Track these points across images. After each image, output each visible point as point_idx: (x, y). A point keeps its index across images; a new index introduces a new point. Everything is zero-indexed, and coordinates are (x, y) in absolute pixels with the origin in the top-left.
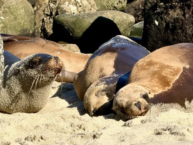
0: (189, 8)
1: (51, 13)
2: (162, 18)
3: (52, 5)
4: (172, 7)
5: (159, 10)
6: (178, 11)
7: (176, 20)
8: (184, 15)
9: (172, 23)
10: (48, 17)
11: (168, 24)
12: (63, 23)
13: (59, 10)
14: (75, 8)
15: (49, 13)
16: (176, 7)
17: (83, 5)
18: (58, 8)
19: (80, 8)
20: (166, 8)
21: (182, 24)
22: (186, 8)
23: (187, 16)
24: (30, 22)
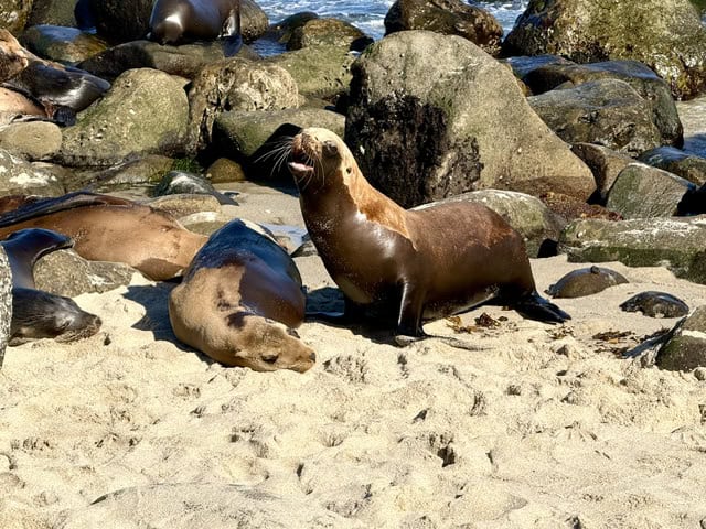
0: (412, 132)
1: (219, 100)
2: (370, 144)
3: (221, 86)
4: (388, 127)
5: (366, 130)
6: (396, 134)
7: (392, 149)
8: (404, 142)
9: (385, 153)
10: (214, 108)
11: (378, 154)
12: (226, 129)
13: (230, 98)
14: (259, 94)
15: (215, 102)
16: (392, 126)
17: (272, 89)
18: (230, 93)
19: (266, 94)
20: (378, 128)
21: (400, 157)
22: (408, 130)
23: (409, 143)
24: (180, 118)
